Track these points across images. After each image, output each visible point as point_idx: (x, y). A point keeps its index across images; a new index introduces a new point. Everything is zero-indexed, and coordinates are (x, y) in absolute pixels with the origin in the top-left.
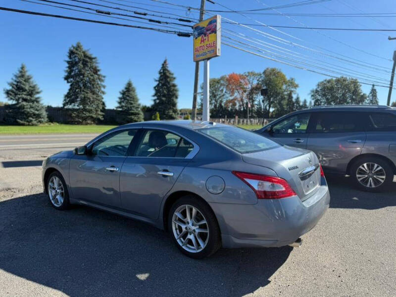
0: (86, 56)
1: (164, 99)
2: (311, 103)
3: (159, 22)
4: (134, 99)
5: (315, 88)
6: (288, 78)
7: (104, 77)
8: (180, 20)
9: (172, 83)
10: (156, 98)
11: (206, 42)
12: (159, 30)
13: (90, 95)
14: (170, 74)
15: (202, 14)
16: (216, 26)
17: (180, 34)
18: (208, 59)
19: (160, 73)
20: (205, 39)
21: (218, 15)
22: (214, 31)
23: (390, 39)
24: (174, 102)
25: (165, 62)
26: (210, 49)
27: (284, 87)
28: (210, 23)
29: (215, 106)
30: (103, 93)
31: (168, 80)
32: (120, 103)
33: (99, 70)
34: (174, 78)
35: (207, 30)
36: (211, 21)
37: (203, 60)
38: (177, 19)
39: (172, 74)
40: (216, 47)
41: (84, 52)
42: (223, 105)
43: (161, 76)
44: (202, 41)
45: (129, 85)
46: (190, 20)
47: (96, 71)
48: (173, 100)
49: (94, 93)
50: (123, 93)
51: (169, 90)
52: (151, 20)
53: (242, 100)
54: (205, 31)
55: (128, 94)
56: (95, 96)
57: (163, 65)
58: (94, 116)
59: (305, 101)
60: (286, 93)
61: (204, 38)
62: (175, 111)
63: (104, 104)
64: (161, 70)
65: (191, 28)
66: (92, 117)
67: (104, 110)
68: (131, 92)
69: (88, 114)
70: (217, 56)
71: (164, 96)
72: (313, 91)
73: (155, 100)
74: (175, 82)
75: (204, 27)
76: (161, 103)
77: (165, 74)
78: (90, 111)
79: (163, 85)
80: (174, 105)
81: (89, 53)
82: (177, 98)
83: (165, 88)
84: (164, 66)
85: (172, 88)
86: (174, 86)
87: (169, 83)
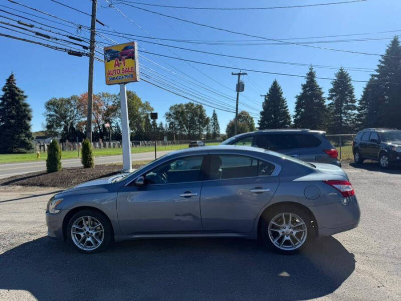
1: (12, 121)
2: (166, 125)
3: (48, 37)
5: (168, 111)
6: (143, 101)
8: (70, 37)
9: (21, 102)
11: (122, 66)
12: (48, 46)
14: (19, 91)
15: (93, 34)
16: (133, 52)
17: (71, 53)
18: (125, 83)
19: (4, 90)
20: (121, 63)
21: (135, 42)
23: (233, 74)
24: (27, 125)
25: (11, 77)
26: (127, 74)
27: (140, 110)
28: (126, 48)
29: (65, 128)
31: (17, 98)
34: (26, 97)
35: (123, 55)
36: (128, 46)
37: (119, 84)
38: (67, 36)
39: (22, 92)
40: (136, 73)
42: (75, 127)
43: (6, 94)
44: (116, 65)
46: (81, 39)
48: (25, 122)
51: (19, 111)
52: (37, 34)
53: (98, 122)
54: (119, 55)
57: (8, 80)
59: (161, 124)
60: (142, 116)
61: (119, 62)
62: (29, 135)
64: (5, 86)
65: (82, 47)
70: (136, 81)
71: (12, 118)
72: (166, 114)
74: (27, 101)
75: (117, 52)
76: (8, 125)
77: (11, 91)
79: (10, 104)
80: (27, 128)
82: (29, 119)
83: (14, 108)
84: (10, 80)
85: (24, 108)
86: (26, 105)
87: (18, 102)
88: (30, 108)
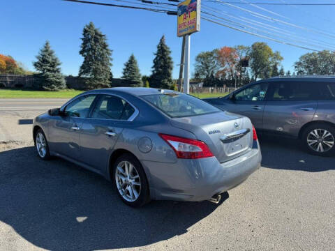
0: (96, 34)
1: (160, 70)
3: (151, 3)
4: (136, 70)
5: (298, 61)
6: (273, 51)
7: (112, 51)
9: (167, 57)
10: (154, 69)
13: (100, 67)
14: (167, 48)
16: (196, 4)
17: (170, 13)
19: (158, 47)
20: (187, 17)
22: (195, 9)
24: (169, 73)
25: (163, 38)
26: (191, 25)
27: (270, 59)
28: (191, 2)
30: (111, 65)
31: (165, 53)
32: (124, 73)
33: (107, 46)
34: (170, 52)
35: (189, 9)
39: (169, 48)
40: (196, 23)
41: (95, 31)
42: (214, 75)
43: (159, 50)
44: (184, 18)
45: (132, 58)
47: (105, 46)
48: (168, 71)
49: (103, 64)
50: (127, 66)
51: (165, 63)
52: (143, 1)
53: (232, 71)
54: (187, 9)
55: (131, 66)
56: (104, 67)
58: (103, 84)
59: (289, 73)
60: (271, 65)
61: (186, 15)
62: (170, 81)
63: (111, 74)
64: (159, 45)
66: (101, 85)
67: (111, 79)
68: (134, 65)
69: (98, 82)
70: (197, 31)
71: (161, 67)
72: (297, 63)
73: (153, 71)
75: (186, 6)
76: (159, 73)
77: (162, 48)
78: (100, 80)
79: (161, 58)
80: (169, 75)
81: (99, 31)
82: (172, 69)
83: (162, 61)
84: (162, 41)
85: (168, 60)
86: (170, 58)
87: (165, 56)
88: (172, 60)
